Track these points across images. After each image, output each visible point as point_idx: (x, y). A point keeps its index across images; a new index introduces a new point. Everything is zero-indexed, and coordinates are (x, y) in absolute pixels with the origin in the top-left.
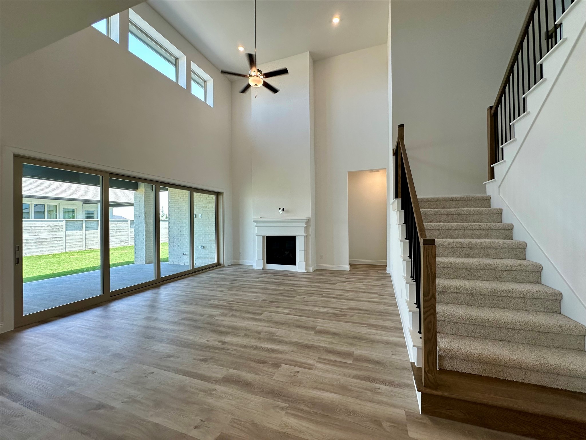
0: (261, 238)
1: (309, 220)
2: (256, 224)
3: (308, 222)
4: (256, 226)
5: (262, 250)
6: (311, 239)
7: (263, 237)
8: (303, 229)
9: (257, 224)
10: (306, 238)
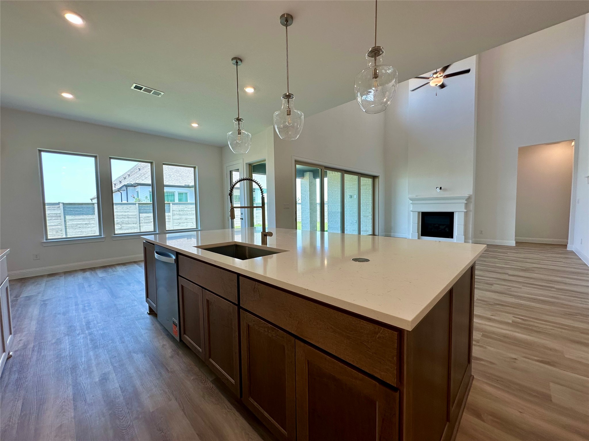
0: (417, 214)
1: (469, 197)
2: (411, 202)
3: (469, 199)
4: (412, 204)
5: (417, 224)
6: (471, 215)
7: (419, 213)
8: (463, 206)
9: (413, 202)
10: (466, 214)
